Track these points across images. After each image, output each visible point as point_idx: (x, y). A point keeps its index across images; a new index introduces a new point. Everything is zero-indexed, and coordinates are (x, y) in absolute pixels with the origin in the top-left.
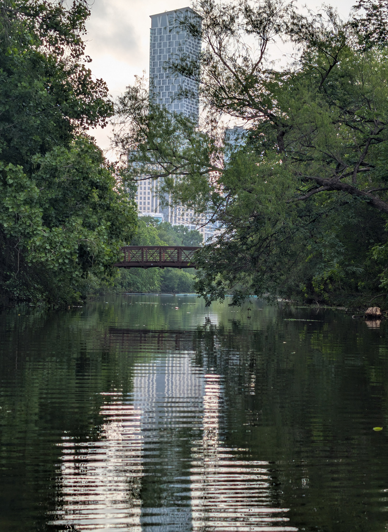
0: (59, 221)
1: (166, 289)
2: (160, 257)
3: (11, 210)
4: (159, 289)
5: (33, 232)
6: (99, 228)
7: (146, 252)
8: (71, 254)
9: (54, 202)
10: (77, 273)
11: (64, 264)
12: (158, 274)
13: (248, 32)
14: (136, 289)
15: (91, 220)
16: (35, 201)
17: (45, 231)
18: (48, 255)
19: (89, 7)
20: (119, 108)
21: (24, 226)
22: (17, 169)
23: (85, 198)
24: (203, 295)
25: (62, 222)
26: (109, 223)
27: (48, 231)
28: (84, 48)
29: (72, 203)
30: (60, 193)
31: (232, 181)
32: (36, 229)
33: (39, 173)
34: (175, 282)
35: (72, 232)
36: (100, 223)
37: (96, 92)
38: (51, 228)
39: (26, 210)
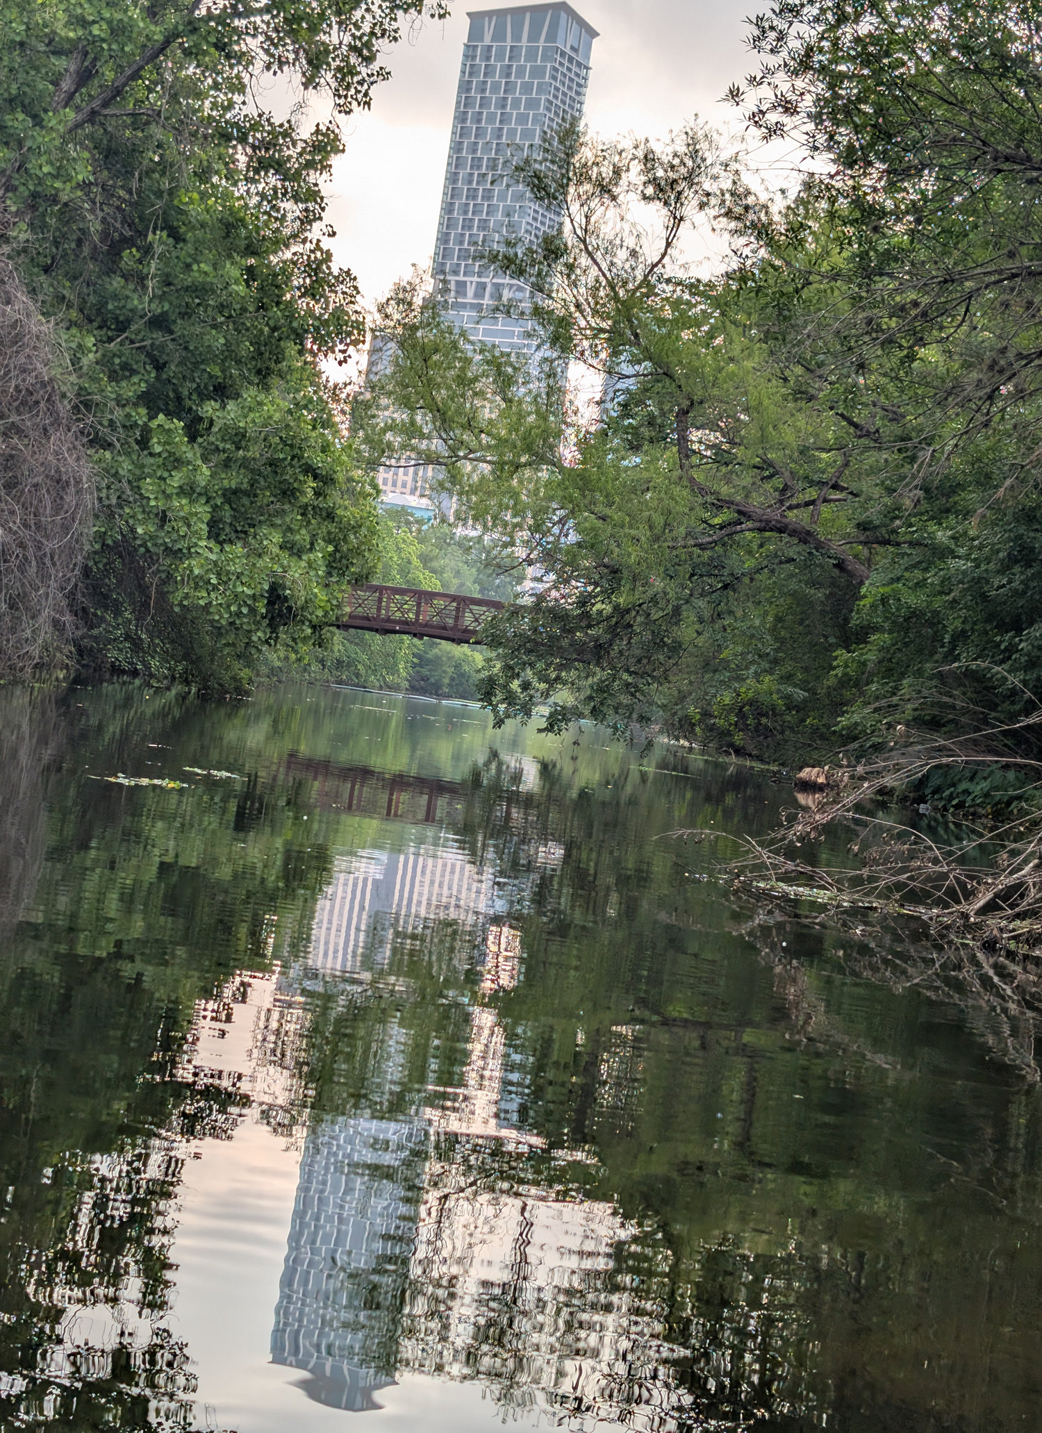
0: (236, 531)
1: (422, 684)
2: (418, 614)
3: (153, 503)
4: (405, 684)
5: (189, 549)
6: (312, 556)
7: (389, 598)
8: (254, 597)
9: (231, 495)
10: (259, 634)
11: (239, 614)
12: (408, 648)
13: (645, 198)
14: (354, 677)
15: (298, 537)
16: (198, 490)
17: (211, 550)
18: (213, 595)
19: (344, 138)
20: (374, 321)
21: (174, 536)
22: (172, 426)
23: (288, 493)
24: (491, 704)
25: (242, 535)
26: (330, 548)
27: (216, 549)
28: (323, 209)
29: (265, 501)
30: (246, 480)
31: (571, 496)
32: (196, 545)
33: (212, 439)
34: (445, 672)
35: (260, 556)
36: (312, 544)
37: (336, 292)
38: (221, 543)
39: (182, 506)
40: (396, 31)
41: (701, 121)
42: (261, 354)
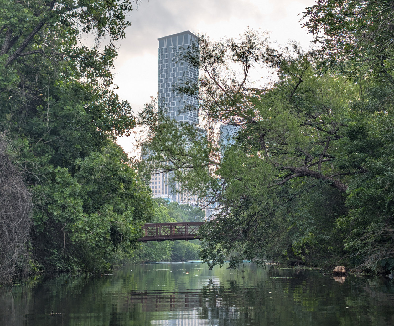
0: (95, 208)
1: (176, 257)
2: (171, 232)
3: (59, 202)
4: (170, 258)
5: (76, 218)
6: (126, 213)
7: (160, 228)
8: (105, 233)
9: (91, 194)
10: (109, 248)
11: (100, 241)
12: (169, 245)
13: (235, 61)
14: (151, 259)
15: (120, 206)
16: (77, 194)
17: (85, 217)
18: (88, 235)
19: (116, 50)
20: (139, 121)
21: (69, 214)
22: (64, 171)
23: (115, 190)
24: (206, 261)
25: (97, 209)
26: (133, 208)
27: (87, 216)
28: (113, 79)
29: (105, 194)
30: (96, 187)
31: (226, 172)
32: (78, 216)
33: (80, 173)
34: (183, 252)
35: (105, 216)
36: (126, 209)
37: (122, 110)
38: (89, 214)
39: (71, 201)
40: (131, 7)
41: (250, 29)
42: (96, 138)
